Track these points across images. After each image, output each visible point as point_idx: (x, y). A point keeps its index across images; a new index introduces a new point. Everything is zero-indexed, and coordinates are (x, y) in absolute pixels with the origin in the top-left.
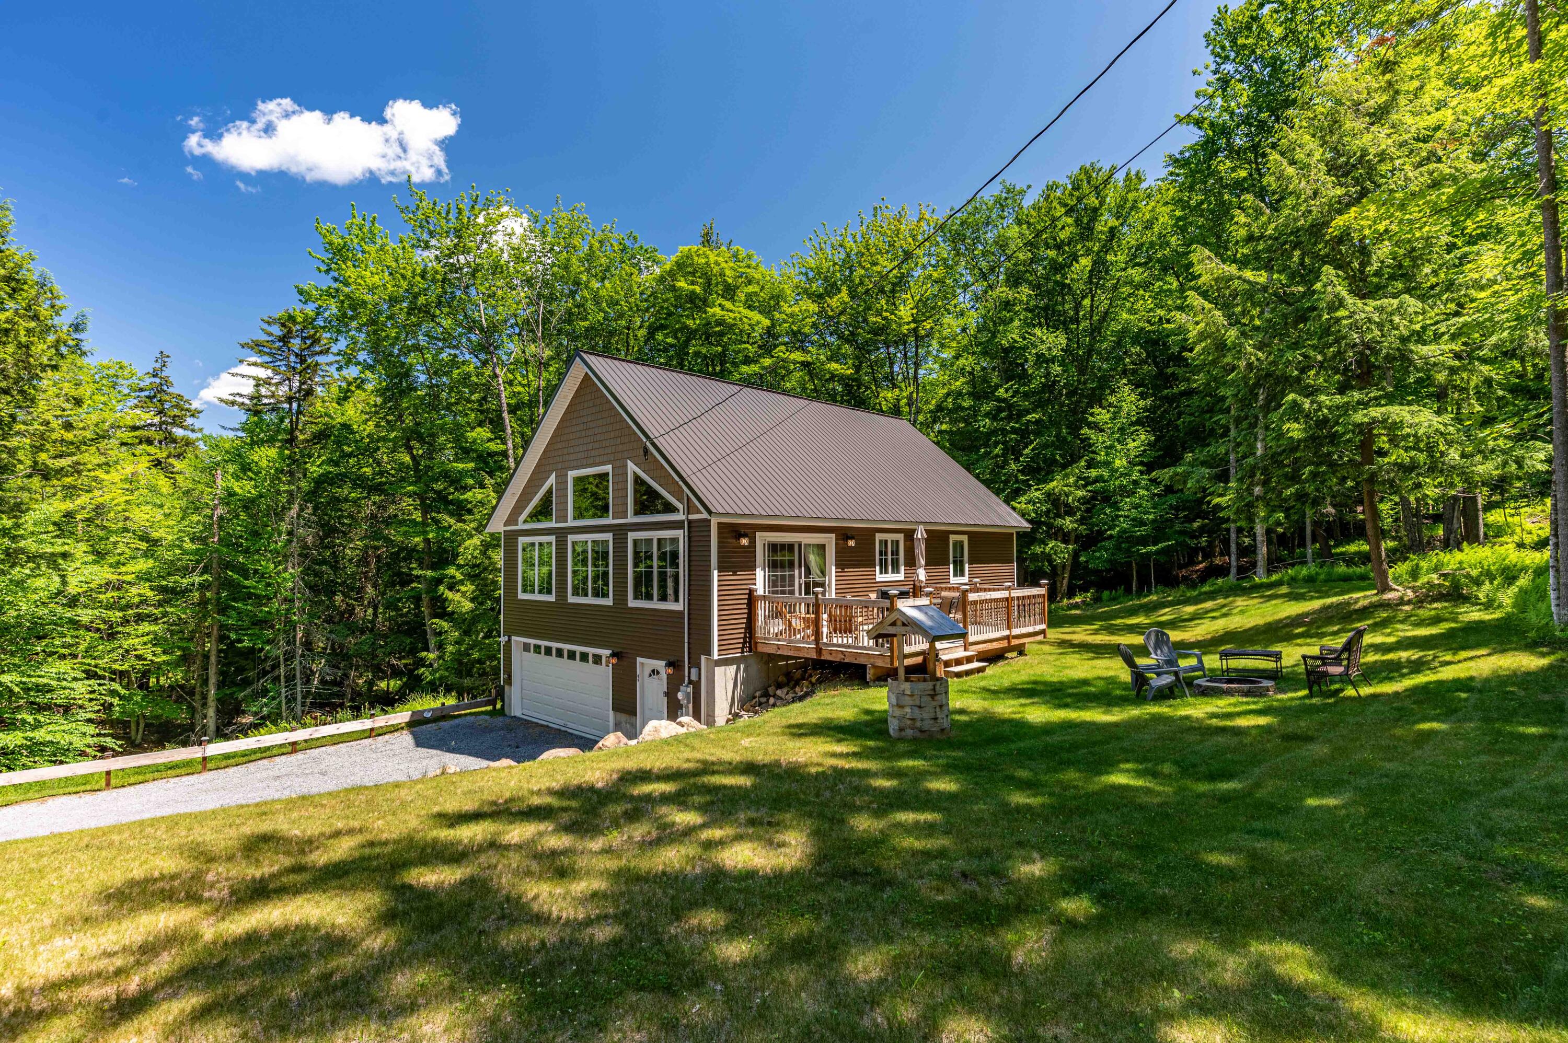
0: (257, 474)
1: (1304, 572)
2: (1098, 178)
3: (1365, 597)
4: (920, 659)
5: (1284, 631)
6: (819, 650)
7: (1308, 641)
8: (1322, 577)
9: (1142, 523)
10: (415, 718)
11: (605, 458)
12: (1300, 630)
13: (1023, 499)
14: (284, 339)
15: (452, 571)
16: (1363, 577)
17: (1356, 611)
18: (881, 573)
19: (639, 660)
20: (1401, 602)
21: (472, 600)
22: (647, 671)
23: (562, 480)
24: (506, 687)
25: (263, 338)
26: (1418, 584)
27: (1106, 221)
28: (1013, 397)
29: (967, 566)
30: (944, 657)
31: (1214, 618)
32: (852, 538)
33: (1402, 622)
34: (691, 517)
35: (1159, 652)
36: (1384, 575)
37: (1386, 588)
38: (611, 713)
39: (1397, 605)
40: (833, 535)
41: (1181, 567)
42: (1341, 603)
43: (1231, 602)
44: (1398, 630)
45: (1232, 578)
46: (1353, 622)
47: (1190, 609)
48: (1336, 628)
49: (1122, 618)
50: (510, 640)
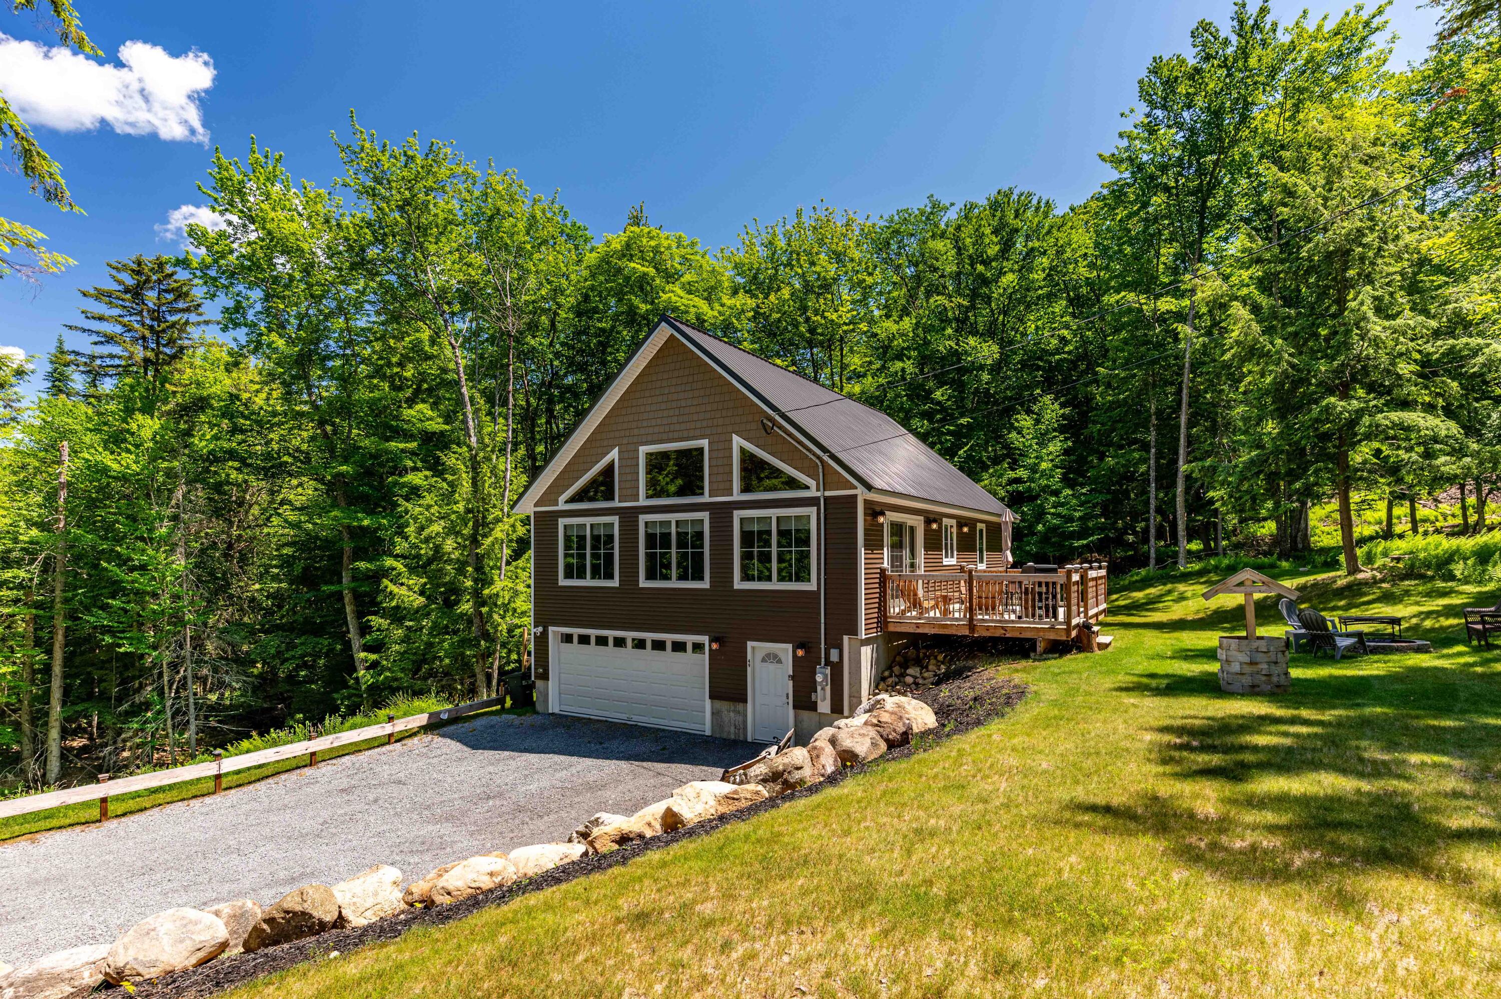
0: (137, 446)
2: (1019, 202)
3: (1339, 578)
6: (972, 627)
9: (1070, 520)
10: (433, 721)
11: (698, 433)
14: (136, 292)
15: (389, 562)
18: (945, 557)
19: (750, 644)
21: (422, 593)
22: (759, 655)
23: (629, 458)
24: (539, 684)
25: (114, 287)
28: (947, 400)
29: (985, 553)
32: (934, 521)
34: (828, 493)
36: (1355, 559)
37: (1356, 570)
38: (708, 703)
40: (922, 518)
45: (1153, 568)
50: (545, 634)
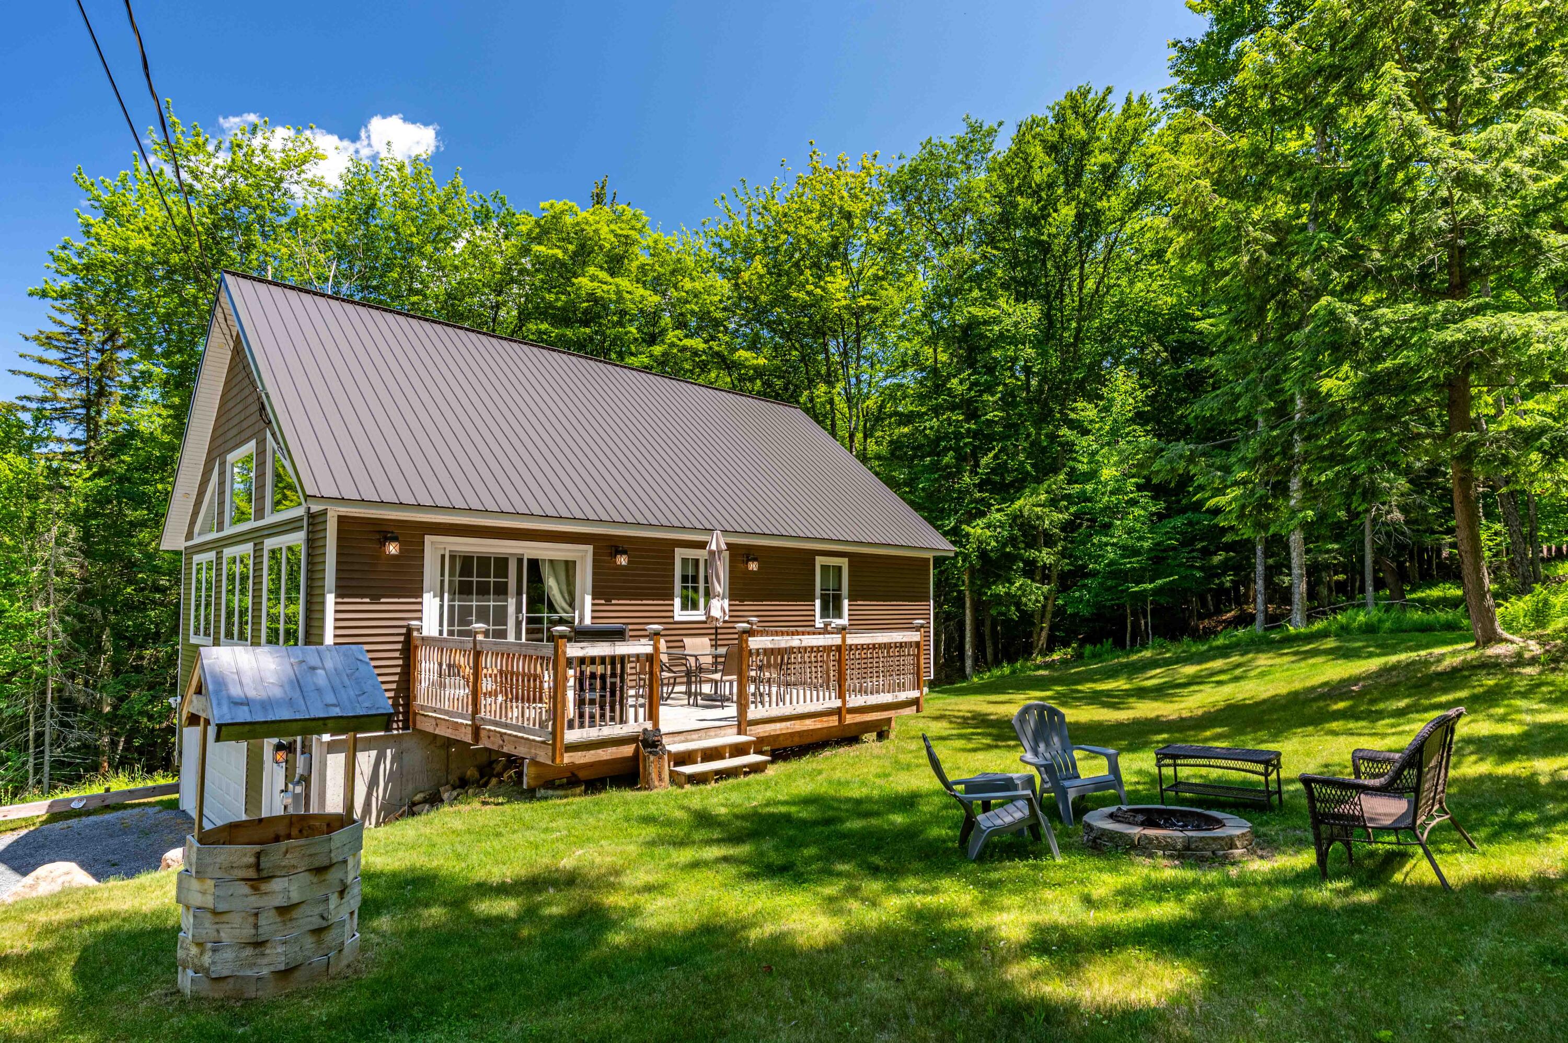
1: (1362, 618)
2: (1088, 106)
3: (1454, 653)
4: (628, 750)
5: (1315, 706)
6: (476, 731)
7: (1351, 725)
8: (1388, 625)
9: (1135, 552)
10: (56, 810)
11: (251, 431)
12: (1341, 705)
13: (980, 522)
16: (1450, 627)
17: (1439, 675)
18: (684, 607)
20: (1519, 660)
23: (222, 469)
24: (180, 768)
26: (1549, 631)
27: (1097, 159)
28: (970, 389)
29: (846, 603)
30: (674, 746)
31: (1220, 683)
32: (624, 552)
33: (1524, 695)
34: (310, 508)
35: (1042, 747)
36: (1487, 617)
37: (1491, 638)
39: (1512, 666)
40: (590, 548)
41: (1201, 617)
42: (1413, 663)
43: (1250, 661)
44: (1519, 711)
45: (1258, 628)
46: (1433, 692)
47: (1190, 670)
48: (1402, 704)
49: (1095, 681)
